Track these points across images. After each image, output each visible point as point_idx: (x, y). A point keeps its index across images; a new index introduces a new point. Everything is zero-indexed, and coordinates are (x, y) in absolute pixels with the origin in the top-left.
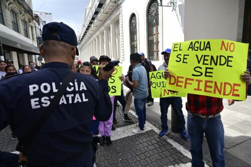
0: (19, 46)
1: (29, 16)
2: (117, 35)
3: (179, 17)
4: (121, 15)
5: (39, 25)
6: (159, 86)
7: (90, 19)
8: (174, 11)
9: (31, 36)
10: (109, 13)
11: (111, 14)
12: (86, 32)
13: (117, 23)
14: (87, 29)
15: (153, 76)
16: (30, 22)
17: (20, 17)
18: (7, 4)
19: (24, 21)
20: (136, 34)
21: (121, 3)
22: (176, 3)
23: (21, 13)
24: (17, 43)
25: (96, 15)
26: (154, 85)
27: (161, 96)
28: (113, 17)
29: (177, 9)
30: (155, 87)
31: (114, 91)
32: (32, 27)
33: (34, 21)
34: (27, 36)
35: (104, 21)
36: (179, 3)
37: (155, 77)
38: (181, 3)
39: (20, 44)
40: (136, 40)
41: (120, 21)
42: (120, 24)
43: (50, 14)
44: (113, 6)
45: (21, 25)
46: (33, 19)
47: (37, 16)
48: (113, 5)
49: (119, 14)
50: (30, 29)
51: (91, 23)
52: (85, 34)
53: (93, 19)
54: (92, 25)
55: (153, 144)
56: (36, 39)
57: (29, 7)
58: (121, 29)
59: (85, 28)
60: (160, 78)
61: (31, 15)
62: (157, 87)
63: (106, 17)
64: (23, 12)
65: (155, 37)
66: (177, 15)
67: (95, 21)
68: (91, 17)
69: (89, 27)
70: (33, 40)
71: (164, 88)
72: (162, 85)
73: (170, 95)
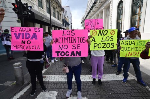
0: (55, 25)
1: (60, 9)
2: (107, 16)
4: (111, 3)
5: (64, 13)
6: (126, 49)
7: (90, 7)
9: (60, 19)
10: (103, 2)
12: (87, 15)
13: (108, 8)
14: (88, 13)
15: (123, 43)
16: (60, 12)
17: (56, 10)
18: (52, 4)
19: (58, 12)
20: (122, 14)
23: (57, 8)
24: (55, 23)
25: (94, 5)
26: (122, 49)
27: (126, 56)
28: (106, 5)
30: (123, 51)
31: (113, 46)
32: (61, 15)
33: (62, 11)
34: (58, 19)
35: (99, 8)
37: (124, 44)
39: (56, 24)
40: (122, 19)
41: (111, 7)
42: (111, 8)
43: (69, 6)
45: (56, 14)
46: (62, 10)
47: (63, 9)
49: (110, 2)
50: (60, 15)
51: (91, 10)
52: (86, 17)
53: (92, 7)
54: (92, 11)
55: (136, 89)
56: (62, 21)
57: (60, 4)
58: (110, 12)
59: (87, 13)
60: (127, 45)
61: (61, 8)
62: (124, 50)
63: (101, 5)
64: (58, 7)
65: (137, 16)
67: (94, 8)
68: (91, 6)
69: (89, 12)
70: (61, 21)
71: (129, 51)
72: (128, 49)
73: (132, 56)
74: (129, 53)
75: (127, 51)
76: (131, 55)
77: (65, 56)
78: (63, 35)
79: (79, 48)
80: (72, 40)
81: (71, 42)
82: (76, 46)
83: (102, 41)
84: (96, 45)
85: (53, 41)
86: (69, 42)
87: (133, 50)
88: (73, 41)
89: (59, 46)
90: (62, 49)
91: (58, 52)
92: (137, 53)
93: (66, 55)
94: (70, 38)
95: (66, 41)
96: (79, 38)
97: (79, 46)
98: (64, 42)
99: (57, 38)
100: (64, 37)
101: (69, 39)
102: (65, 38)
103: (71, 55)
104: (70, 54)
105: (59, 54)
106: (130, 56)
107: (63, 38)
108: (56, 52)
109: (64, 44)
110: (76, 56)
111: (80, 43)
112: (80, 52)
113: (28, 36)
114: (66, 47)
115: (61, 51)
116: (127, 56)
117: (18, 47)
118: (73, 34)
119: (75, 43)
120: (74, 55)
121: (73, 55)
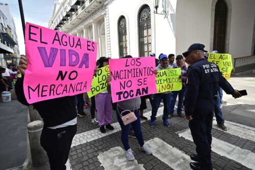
3: (171, 24)
4: (107, 16)
8: (166, 18)
10: (91, 12)
11: (93, 13)
21: (107, 4)
22: (168, 12)
28: (96, 16)
29: (169, 17)
36: (171, 12)
38: (172, 13)
44: (97, 6)
48: (97, 4)
49: (105, 14)
59: (54, 25)
60: (159, 77)
65: (146, 39)
66: (169, 22)
71: (161, 85)
72: (160, 82)
73: (167, 90)
74: (162, 86)
75: (159, 84)
76: (165, 89)
77: (129, 98)
78: (126, 66)
79: (145, 83)
80: (137, 73)
81: (136, 75)
82: (142, 81)
83: (99, 82)
84: (93, 90)
85: (112, 76)
86: (133, 76)
87: (165, 82)
88: (138, 75)
89: (121, 84)
90: (124, 88)
91: (119, 94)
92: (171, 86)
93: (131, 96)
94: (135, 70)
95: (130, 74)
96: (146, 69)
97: (145, 80)
98: (127, 77)
99: (117, 72)
100: (127, 68)
101: (133, 70)
102: (128, 70)
103: (136, 95)
104: (135, 93)
105: (122, 95)
106: (164, 91)
107: (125, 70)
108: (117, 94)
109: (127, 80)
110: (143, 95)
111: (147, 76)
112: (147, 88)
113: (74, 58)
114: (129, 84)
115: (123, 91)
116: (161, 92)
117: (42, 91)
118: (138, 64)
119: (141, 77)
120: (140, 94)
121: (138, 94)
